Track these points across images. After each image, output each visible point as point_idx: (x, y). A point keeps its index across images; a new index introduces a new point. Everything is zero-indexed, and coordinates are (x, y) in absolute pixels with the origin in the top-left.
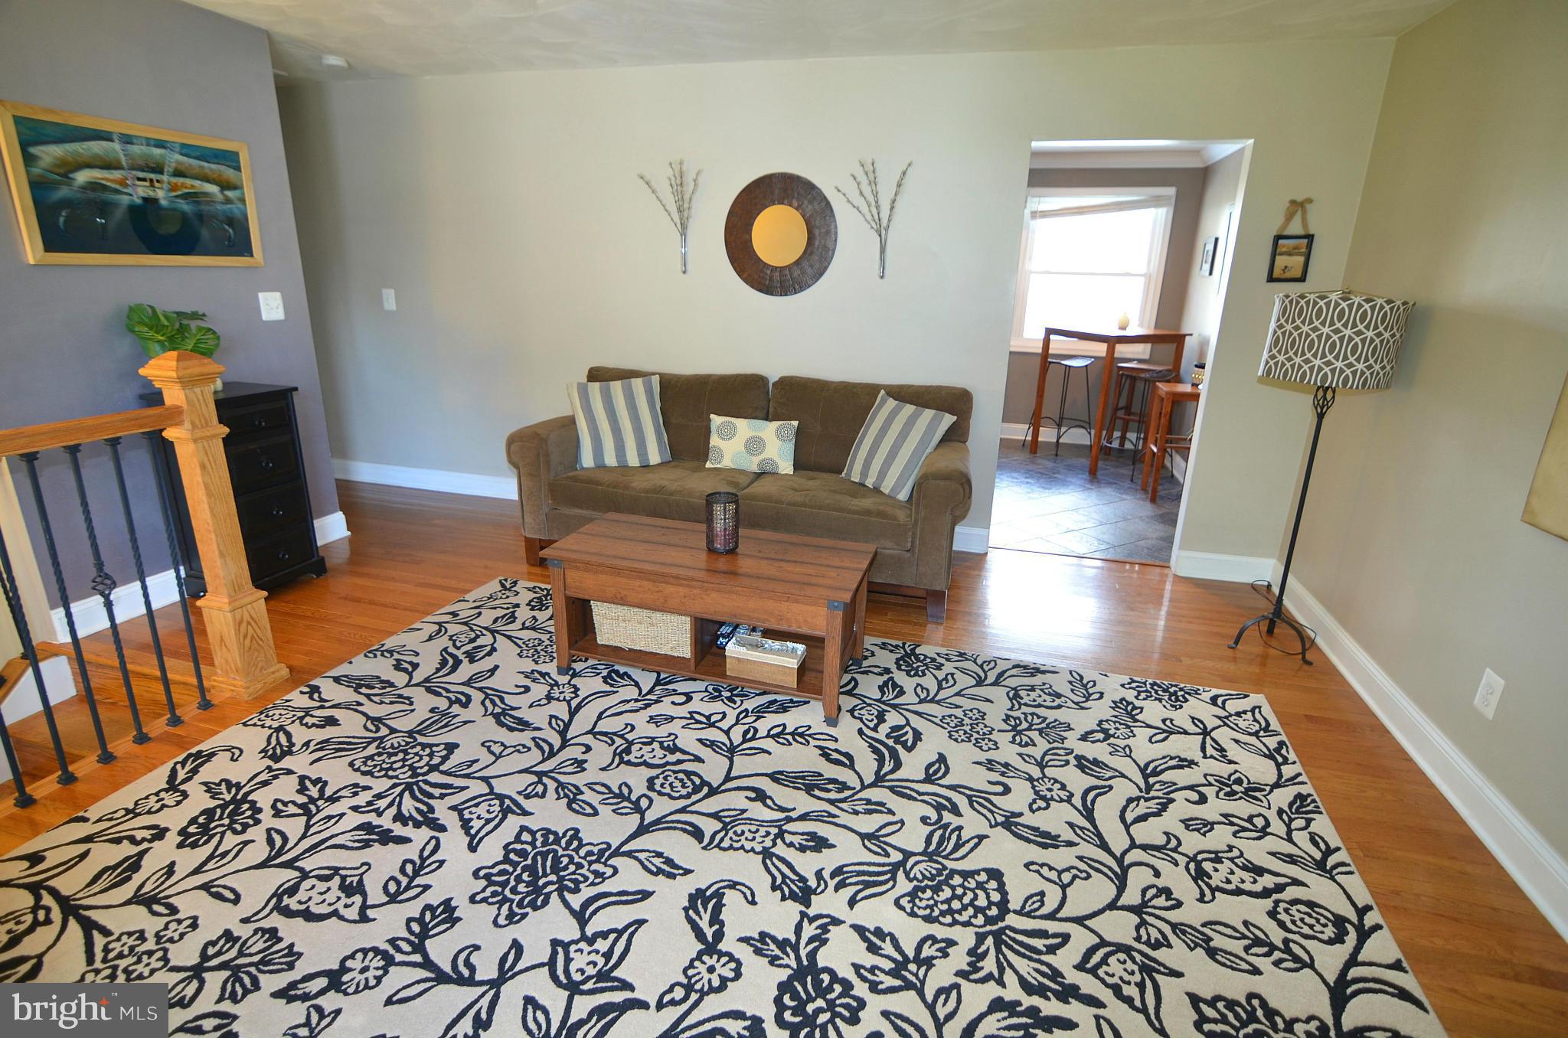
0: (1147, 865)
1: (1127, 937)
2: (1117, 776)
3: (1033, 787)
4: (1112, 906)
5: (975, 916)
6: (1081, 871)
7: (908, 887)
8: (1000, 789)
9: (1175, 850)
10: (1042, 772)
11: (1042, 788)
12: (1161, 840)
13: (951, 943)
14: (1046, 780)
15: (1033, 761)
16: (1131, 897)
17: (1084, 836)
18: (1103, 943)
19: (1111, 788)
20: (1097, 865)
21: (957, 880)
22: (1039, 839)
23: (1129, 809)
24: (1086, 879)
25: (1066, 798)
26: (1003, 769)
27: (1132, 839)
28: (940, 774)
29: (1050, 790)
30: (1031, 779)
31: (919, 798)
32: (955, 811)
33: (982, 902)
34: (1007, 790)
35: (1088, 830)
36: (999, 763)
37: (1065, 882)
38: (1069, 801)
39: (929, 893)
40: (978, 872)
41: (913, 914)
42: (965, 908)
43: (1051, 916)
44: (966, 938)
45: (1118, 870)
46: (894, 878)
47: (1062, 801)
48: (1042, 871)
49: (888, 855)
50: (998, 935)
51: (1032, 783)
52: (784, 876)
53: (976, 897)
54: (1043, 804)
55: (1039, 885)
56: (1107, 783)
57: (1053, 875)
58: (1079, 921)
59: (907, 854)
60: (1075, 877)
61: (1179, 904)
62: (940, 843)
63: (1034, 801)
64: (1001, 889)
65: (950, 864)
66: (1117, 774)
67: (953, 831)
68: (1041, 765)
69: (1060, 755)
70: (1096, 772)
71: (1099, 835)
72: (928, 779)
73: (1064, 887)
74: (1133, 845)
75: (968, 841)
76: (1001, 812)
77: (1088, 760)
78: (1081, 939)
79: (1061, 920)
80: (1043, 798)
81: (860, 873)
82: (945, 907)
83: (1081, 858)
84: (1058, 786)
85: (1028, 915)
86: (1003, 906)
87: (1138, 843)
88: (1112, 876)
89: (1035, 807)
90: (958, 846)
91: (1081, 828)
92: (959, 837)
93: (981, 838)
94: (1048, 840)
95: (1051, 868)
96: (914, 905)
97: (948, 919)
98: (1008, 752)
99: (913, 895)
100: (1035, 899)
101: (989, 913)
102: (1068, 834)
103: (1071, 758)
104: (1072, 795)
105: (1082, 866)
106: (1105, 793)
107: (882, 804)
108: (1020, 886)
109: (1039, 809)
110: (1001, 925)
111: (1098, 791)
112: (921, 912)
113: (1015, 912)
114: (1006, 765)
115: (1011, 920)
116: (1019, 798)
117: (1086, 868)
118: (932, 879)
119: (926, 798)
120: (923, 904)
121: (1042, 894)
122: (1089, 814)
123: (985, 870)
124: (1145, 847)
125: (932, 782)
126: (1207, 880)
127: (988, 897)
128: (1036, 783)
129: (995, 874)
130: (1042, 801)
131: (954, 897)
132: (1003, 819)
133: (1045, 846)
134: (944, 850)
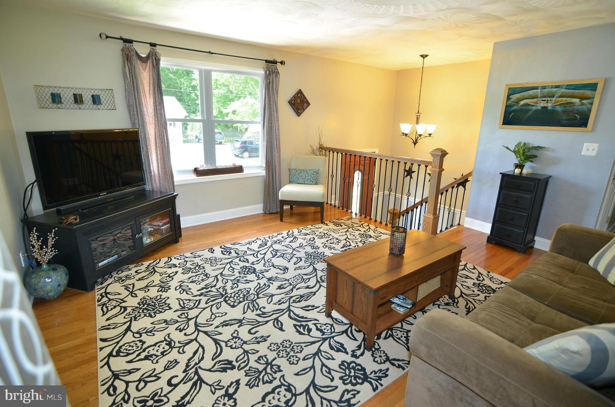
0: (189, 335)
1: (190, 312)
2: (212, 368)
3: (242, 340)
4: (197, 317)
5: (231, 296)
6: (210, 321)
7: (251, 292)
8: (253, 331)
9: (180, 347)
10: (243, 349)
11: (239, 341)
12: (186, 348)
13: (232, 289)
14: (240, 346)
15: (250, 351)
16: (192, 323)
17: (214, 332)
18: (196, 307)
19: (213, 360)
20: (206, 325)
21: (241, 300)
22: (228, 322)
23: (202, 354)
24: (207, 320)
25: (228, 343)
26: (258, 340)
27: (197, 341)
28: (275, 323)
29: (235, 342)
30: (245, 343)
31: (272, 313)
32: (258, 315)
33: (232, 299)
34: (249, 332)
35: (213, 335)
36: (262, 342)
37: (213, 315)
38: (226, 342)
39: (245, 294)
40: (238, 304)
41: (245, 289)
42: (234, 296)
43: (212, 306)
44: (229, 291)
45: (198, 328)
46: (256, 292)
47: (228, 341)
48: (221, 314)
49: (263, 295)
50: (223, 295)
51: (244, 341)
52: (277, 279)
53: (234, 299)
54: (234, 335)
55: (220, 310)
56: (216, 361)
57: (217, 315)
58: (204, 309)
59: (258, 298)
60: (211, 318)
61: (176, 329)
62: (254, 305)
63: (238, 334)
64: (229, 304)
65: (246, 302)
66: (213, 369)
67: (254, 310)
68: (246, 352)
69: (242, 363)
70: (222, 364)
71: (209, 336)
72: (277, 319)
73: (213, 314)
74: (196, 339)
75: (247, 310)
76: (245, 324)
77: (229, 368)
78: (203, 305)
79: (209, 306)
80: (236, 338)
81: (264, 288)
82: (239, 293)
83: (212, 325)
84: (234, 346)
85: (218, 303)
86: (226, 301)
87: (194, 341)
88: (200, 325)
89: (236, 332)
90: (248, 307)
91: (216, 335)
92: (250, 309)
93: (244, 313)
94: (225, 324)
95: (219, 316)
96: (246, 290)
97: (236, 292)
98: (263, 349)
99: (248, 292)
100: (219, 307)
101: (228, 298)
102: (220, 329)
103: (237, 365)
104: (226, 346)
105: (210, 323)
106: (214, 355)
107: (279, 304)
108: (225, 307)
109: (234, 333)
110: (224, 297)
111: (217, 354)
112: (243, 290)
113: (222, 302)
114: (258, 343)
115: (222, 299)
116: (243, 332)
117: (209, 323)
118: (247, 297)
119: (270, 314)
120: (244, 292)
121: (218, 309)
122: (216, 341)
123: (237, 306)
124: (192, 341)
125: (275, 319)
126: (168, 342)
127: (231, 301)
128: (242, 342)
129: (233, 306)
130: (235, 337)
131: (239, 296)
132: (243, 322)
133: (225, 322)
134: (251, 304)
